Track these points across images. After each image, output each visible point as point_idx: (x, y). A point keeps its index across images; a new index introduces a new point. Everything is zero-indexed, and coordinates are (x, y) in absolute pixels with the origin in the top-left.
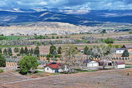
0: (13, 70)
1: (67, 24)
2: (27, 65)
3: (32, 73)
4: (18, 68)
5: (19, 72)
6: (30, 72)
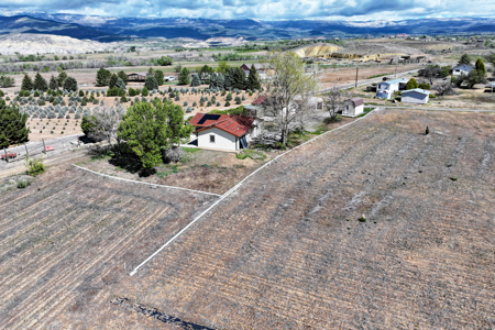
1: (67, 38)
4: (83, 140)
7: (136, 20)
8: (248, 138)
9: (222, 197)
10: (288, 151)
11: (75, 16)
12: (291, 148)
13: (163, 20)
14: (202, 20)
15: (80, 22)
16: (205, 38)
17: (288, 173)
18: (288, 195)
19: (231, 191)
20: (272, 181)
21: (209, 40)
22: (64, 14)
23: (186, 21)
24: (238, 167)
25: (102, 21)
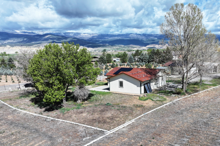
0: (12, 95)
2: (61, 74)
3: (79, 102)
4: (26, 86)
5: (32, 100)
6: (71, 97)
7: (108, 35)
8: (153, 86)
9: (108, 133)
10: (187, 96)
11: (75, 34)
12: (190, 94)
13: (122, 35)
14: (144, 35)
15: (78, 37)
16: (146, 45)
17: (185, 113)
18: (181, 134)
19: (121, 127)
20: (167, 119)
21: (148, 46)
22: (70, 33)
23: (135, 36)
24: (137, 106)
25: (90, 36)
